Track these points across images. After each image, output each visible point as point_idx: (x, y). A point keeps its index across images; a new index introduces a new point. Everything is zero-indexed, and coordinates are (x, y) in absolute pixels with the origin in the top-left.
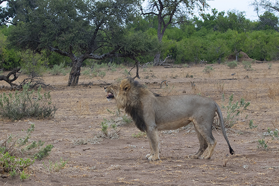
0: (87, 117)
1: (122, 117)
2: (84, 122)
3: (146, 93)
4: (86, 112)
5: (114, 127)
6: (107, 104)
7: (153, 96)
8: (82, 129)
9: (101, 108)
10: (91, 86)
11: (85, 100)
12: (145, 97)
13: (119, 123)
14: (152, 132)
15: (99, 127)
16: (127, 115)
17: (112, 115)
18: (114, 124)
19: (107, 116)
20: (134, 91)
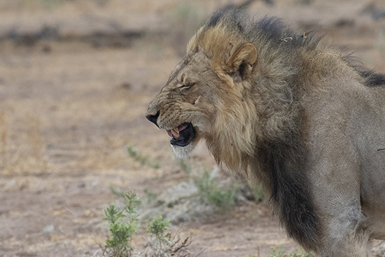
0: (36, 184)
1: (197, 182)
2: (21, 208)
3: (325, 71)
4: (31, 163)
5: (157, 229)
6: (128, 125)
7: (358, 86)
8: (14, 242)
9: (99, 141)
10: (53, 45)
11: (23, 108)
12: (322, 88)
13: (179, 211)
14: (341, 246)
15: (90, 230)
16: (215, 171)
17: (149, 173)
18: (156, 215)
19: (125, 177)
20: (277, 62)
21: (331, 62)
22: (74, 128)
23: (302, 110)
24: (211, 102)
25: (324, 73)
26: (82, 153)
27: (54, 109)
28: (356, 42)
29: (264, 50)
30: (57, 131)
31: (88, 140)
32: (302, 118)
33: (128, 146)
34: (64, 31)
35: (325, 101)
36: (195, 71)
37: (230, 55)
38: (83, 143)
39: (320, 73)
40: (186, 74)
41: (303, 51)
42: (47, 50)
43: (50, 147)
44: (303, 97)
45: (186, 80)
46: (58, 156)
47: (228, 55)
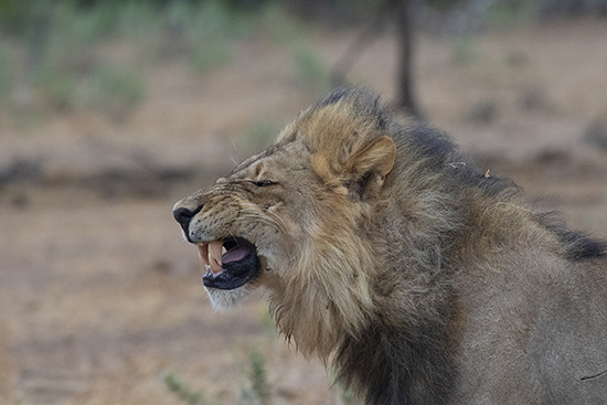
21: (514, 221)
22: (68, 342)
23: (453, 296)
24: (297, 219)
25: (499, 239)
26: (82, 387)
27: (31, 307)
28: (573, 190)
29: (412, 169)
30: (39, 347)
31: (95, 363)
32: (451, 309)
33: (166, 372)
34: (52, 167)
35: (495, 290)
36: (281, 165)
37: (350, 151)
38: (84, 368)
39: (492, 237)
40: (265, 164)
41: (477, 192)
42: (20, 203)
43: (26, 374)
44: (458, 273)
45: (265, 174)
46: (40, 391)
47: (347, 149)
